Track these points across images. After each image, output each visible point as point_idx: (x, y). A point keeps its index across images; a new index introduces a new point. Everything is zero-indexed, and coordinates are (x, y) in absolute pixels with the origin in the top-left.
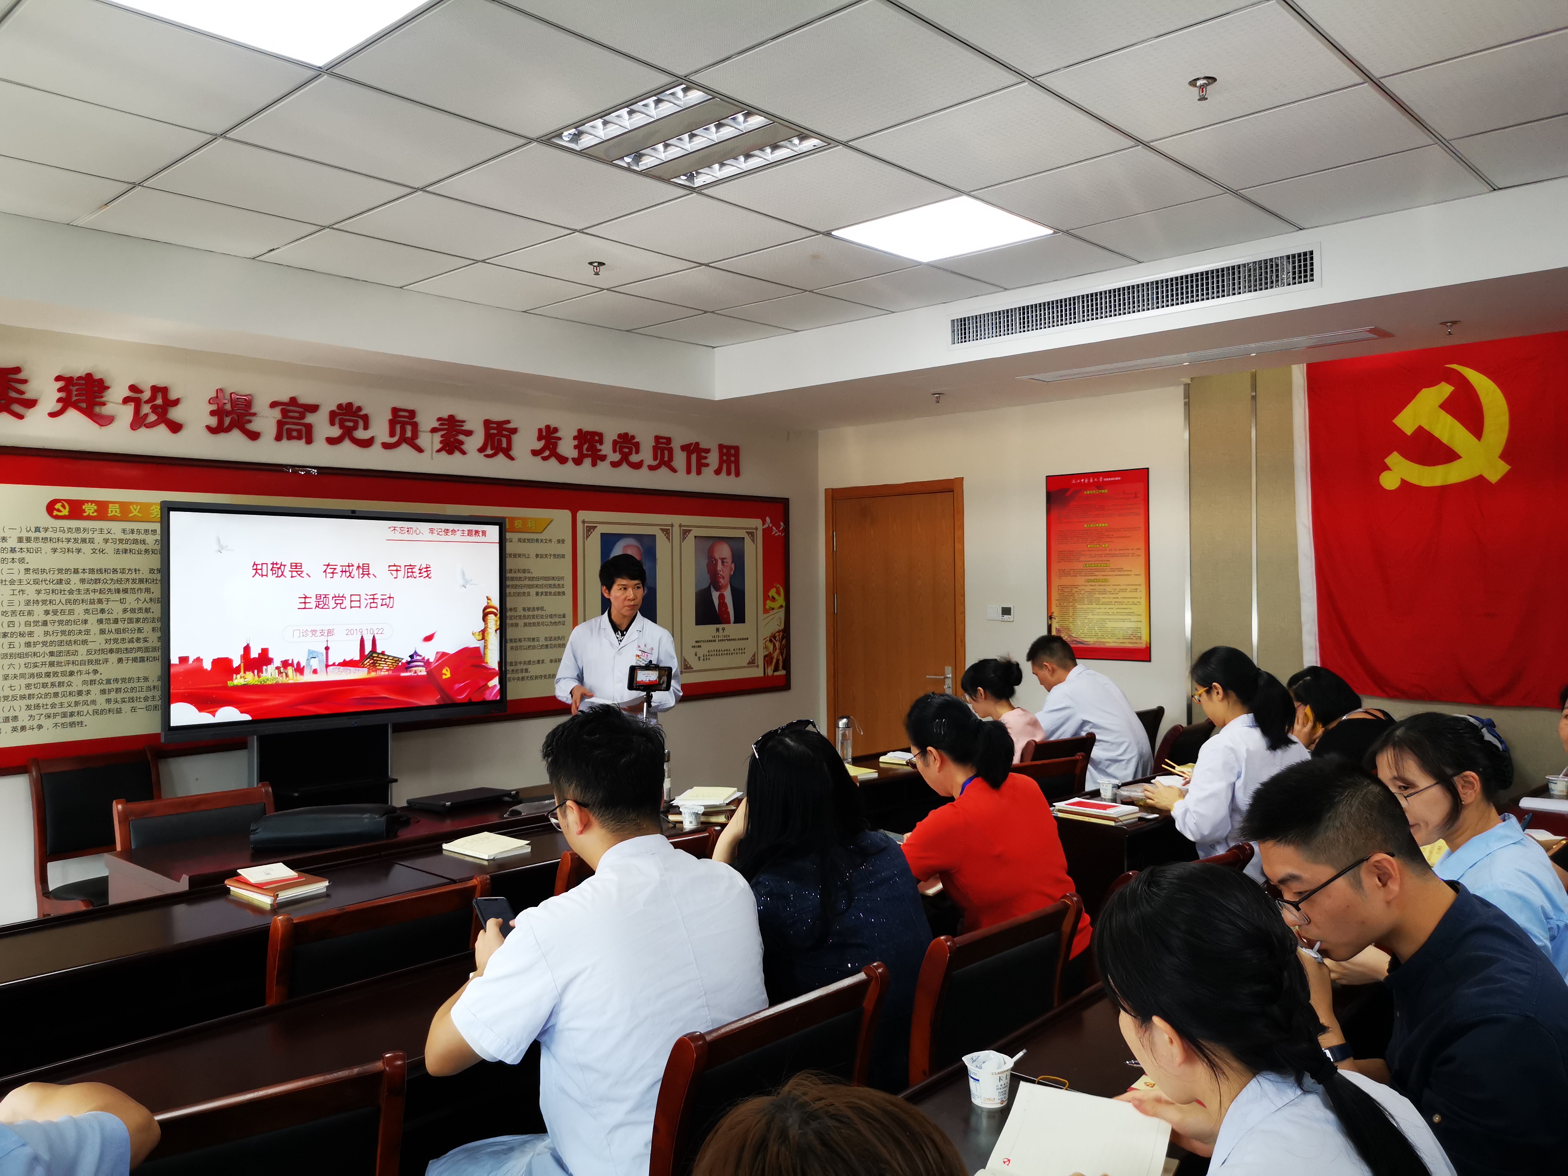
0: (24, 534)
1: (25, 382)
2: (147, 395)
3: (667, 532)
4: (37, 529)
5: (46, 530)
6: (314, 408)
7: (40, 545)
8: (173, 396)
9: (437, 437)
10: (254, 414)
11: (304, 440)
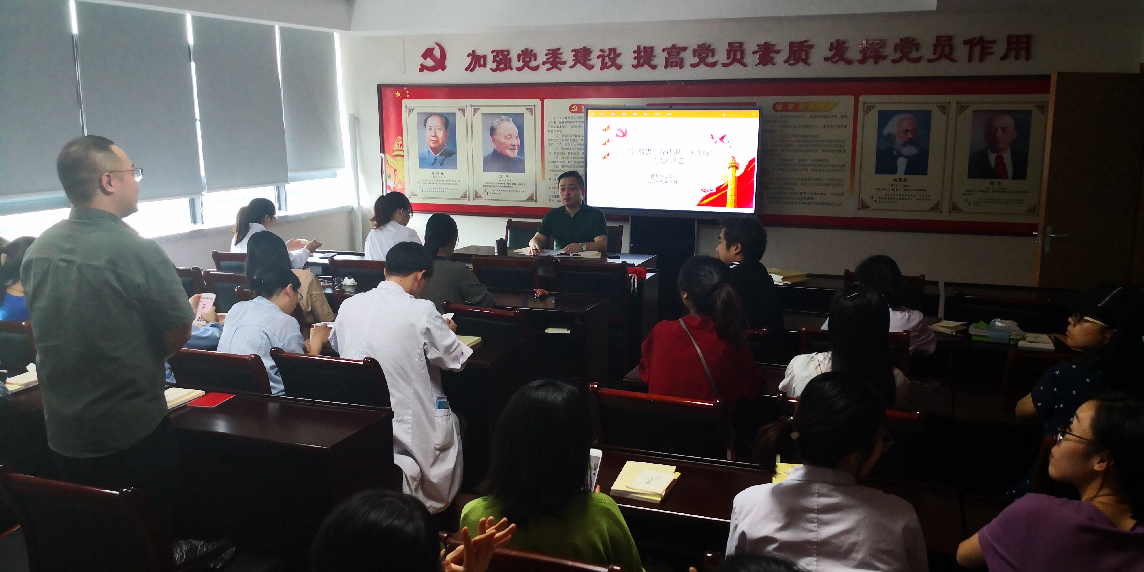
0: (561, 120)
1: (562, 54)
2: (607, 53)
3: (943, 108)
4: (566, 118)
5: (569, 118)
6: (685, 49)
7: (567, 124)
8: (618, 52)
9: (757, 56)
10: (654, 56)
11: (679, 67)
